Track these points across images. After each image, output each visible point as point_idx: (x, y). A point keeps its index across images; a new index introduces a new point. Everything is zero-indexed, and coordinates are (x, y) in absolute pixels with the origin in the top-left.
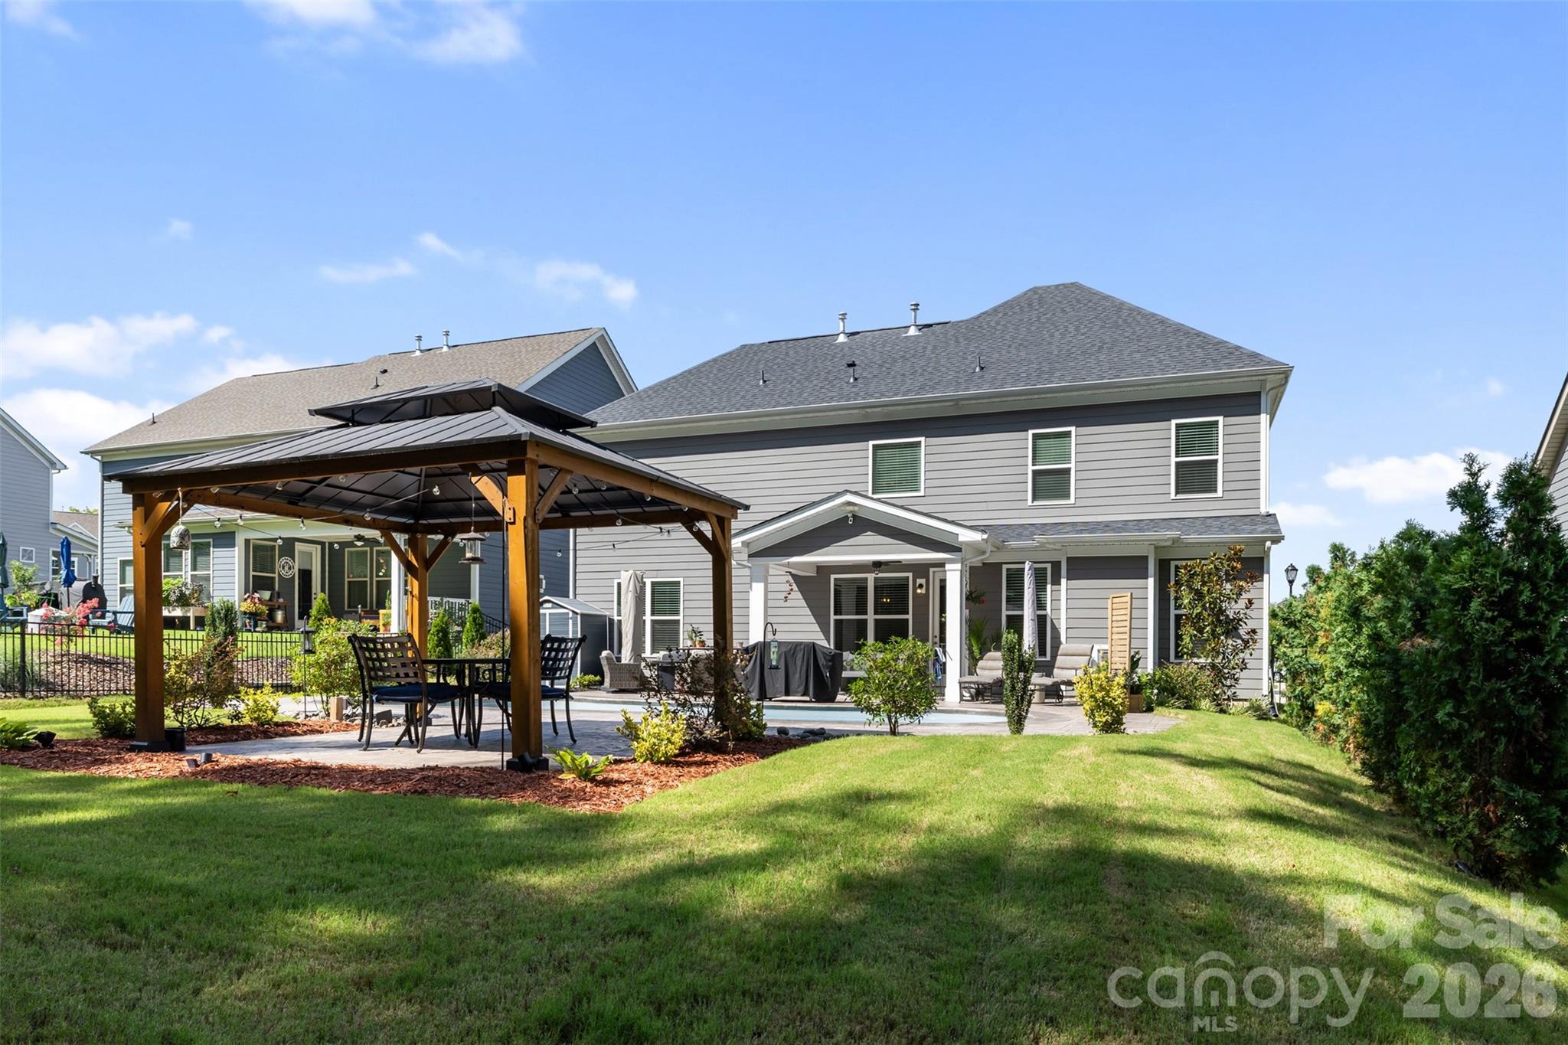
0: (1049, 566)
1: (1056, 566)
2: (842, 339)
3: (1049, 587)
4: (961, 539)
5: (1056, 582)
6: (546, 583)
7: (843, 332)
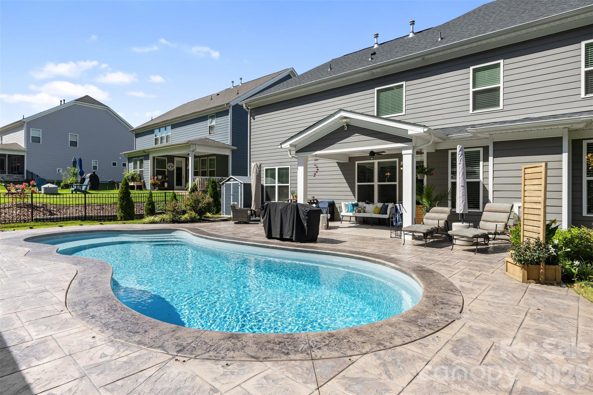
0: (481, 150)
1: (486, 149)
2: (375, 47)
3: (481, 163)
4: (410, 133)
5: (486, 160)
7: (377, 43)
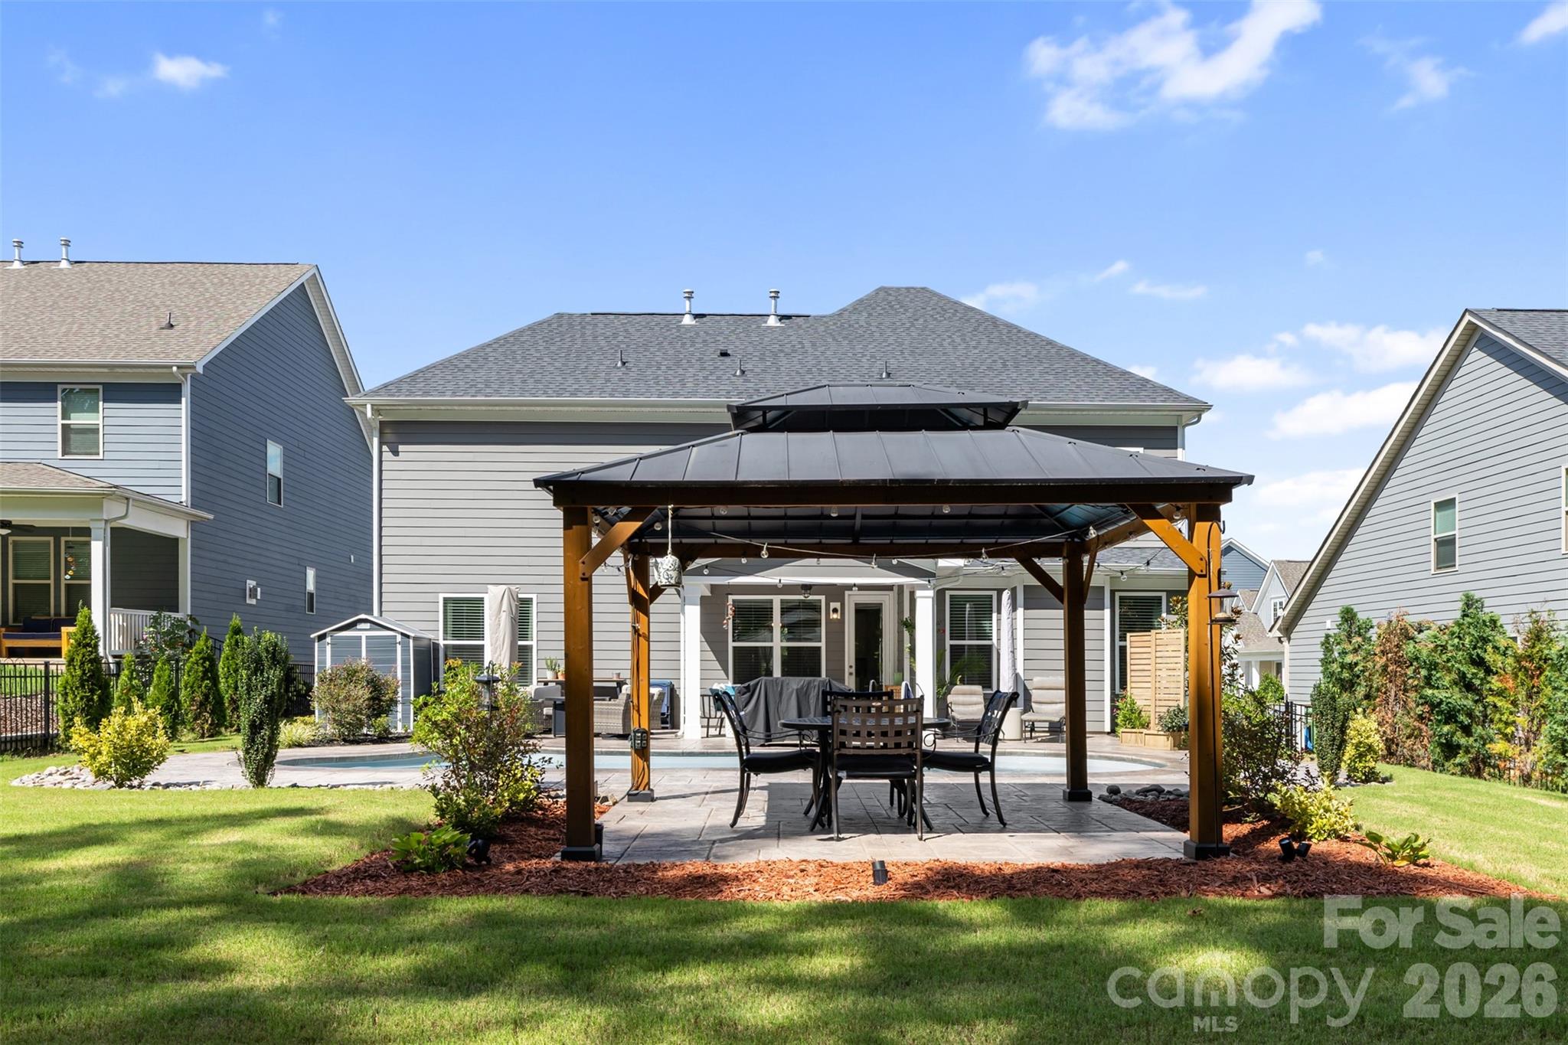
0: (994, 594)
2: (687, 320)
3: (995, 616)
6: (261, 593)
7: (690, 313)
